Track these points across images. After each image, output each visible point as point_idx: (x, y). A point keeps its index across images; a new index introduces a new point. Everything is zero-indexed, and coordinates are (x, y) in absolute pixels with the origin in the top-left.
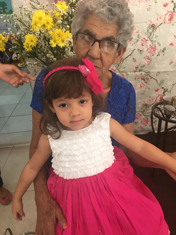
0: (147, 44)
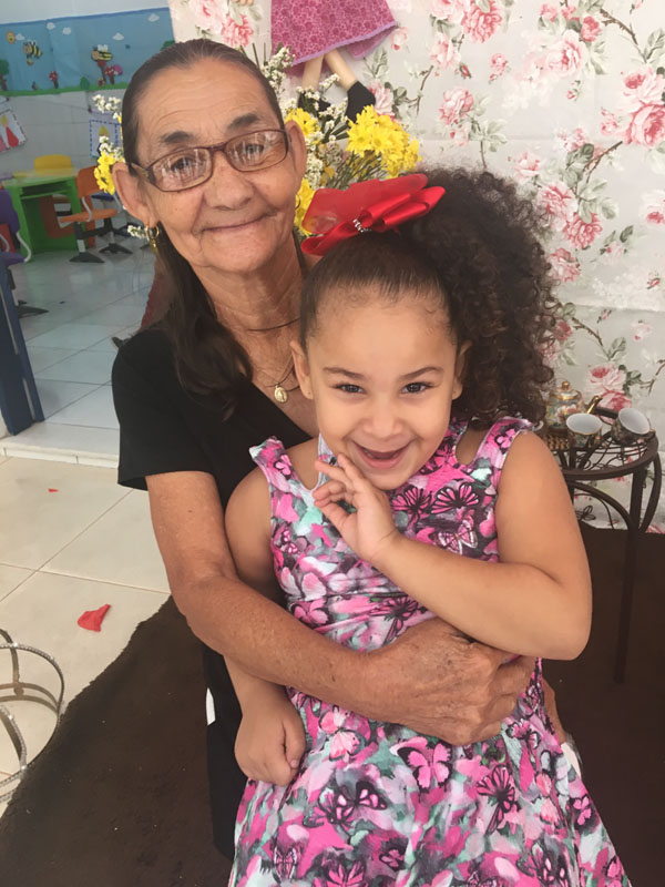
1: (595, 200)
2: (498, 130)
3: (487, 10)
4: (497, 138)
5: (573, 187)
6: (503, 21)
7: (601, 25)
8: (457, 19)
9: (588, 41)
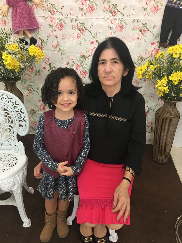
0: (80, 69)
1: (86, 67)
2: (65, 50)
3: (61, 24)
4: (64, 52)
5: (81, 64)
6: (64, 27)
7: (85, 30)
8: (54, 26)
9: (82, 33)
